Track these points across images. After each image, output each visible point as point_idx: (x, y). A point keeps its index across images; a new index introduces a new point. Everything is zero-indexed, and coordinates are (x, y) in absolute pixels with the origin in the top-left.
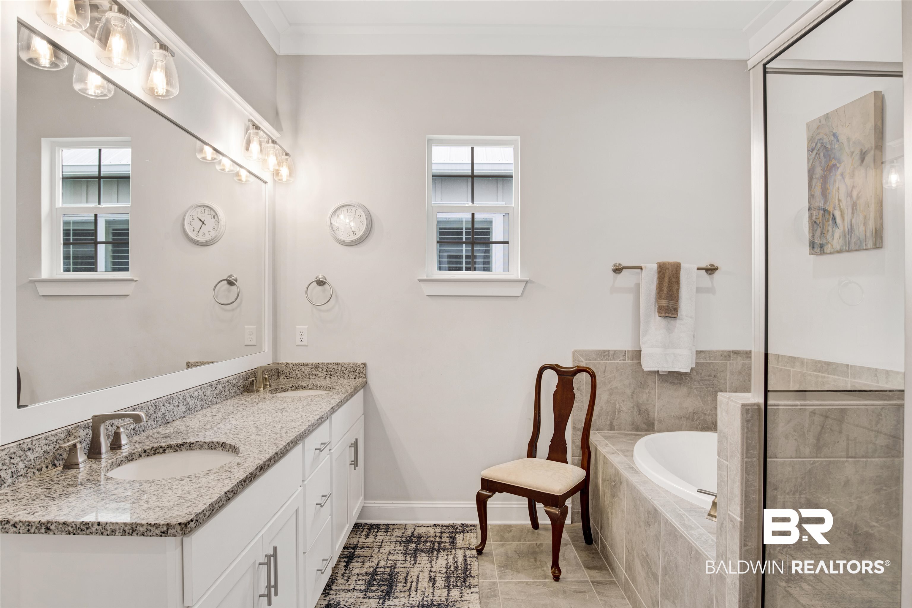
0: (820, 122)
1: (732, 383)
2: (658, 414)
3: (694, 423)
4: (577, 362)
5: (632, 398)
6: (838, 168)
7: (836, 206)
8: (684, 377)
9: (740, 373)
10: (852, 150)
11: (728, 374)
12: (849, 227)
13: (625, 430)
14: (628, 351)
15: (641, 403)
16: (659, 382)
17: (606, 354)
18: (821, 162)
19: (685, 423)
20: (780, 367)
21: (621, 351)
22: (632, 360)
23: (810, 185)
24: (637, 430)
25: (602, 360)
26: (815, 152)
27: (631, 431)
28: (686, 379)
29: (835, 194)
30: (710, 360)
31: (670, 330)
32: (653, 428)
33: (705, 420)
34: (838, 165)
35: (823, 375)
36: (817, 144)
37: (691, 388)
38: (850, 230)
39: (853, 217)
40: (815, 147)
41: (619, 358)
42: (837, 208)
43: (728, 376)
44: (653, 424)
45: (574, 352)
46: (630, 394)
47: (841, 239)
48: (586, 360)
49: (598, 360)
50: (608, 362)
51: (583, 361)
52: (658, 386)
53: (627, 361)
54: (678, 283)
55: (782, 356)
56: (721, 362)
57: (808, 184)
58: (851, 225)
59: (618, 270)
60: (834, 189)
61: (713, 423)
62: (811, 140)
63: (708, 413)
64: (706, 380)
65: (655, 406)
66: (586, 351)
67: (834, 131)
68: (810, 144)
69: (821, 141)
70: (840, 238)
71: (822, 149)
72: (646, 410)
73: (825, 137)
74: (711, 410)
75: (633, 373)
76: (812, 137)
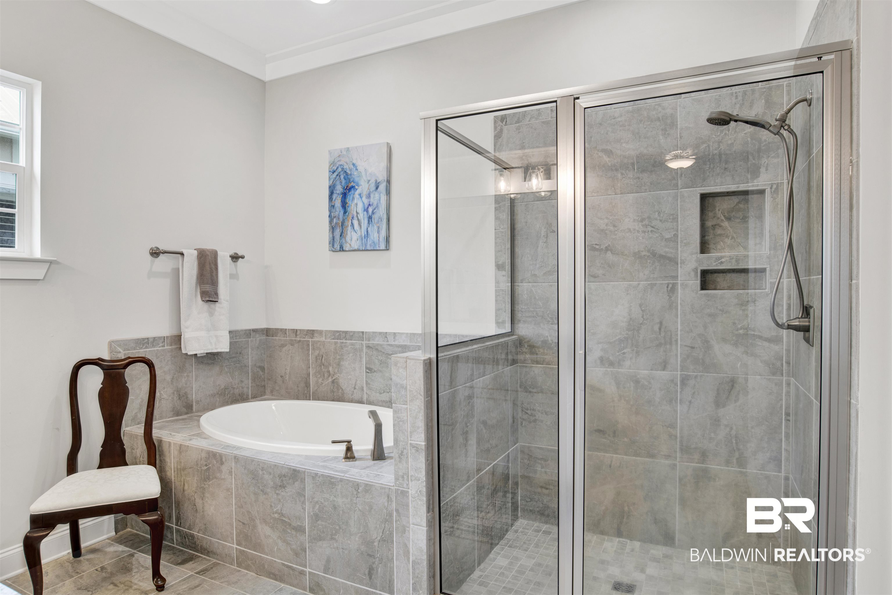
0: (341, 152)
1: (253, 357)
2: (195, 395)
3: (225, 398)
4: (114, 353)
5: (172, 384)
6: (357, 189)
7: (355, 217)
8: (217, 356)
9: (258, 348)
10: (369, 179)
11: (250, 350)
12: (366, 233)
13: (166, 418)
14: (167, 337)
15: (180, 387)
16: (196, 364)
17: (145, 341)
18: (341, 182)
19: (218, 399)
20: (299, 339)
21: (160, 338)
22: (171, 345)
23: (331, 198)
24: (177, 415)
25: (141, 348)
26: (336, 174)
27: (172, 417)
28: (218, 359)
29: (354, 208)
30: (236, 339)
31: (211, 314)
32: (192, 409)
33: (234, 394)
34: (356, 187)
35: (341, 341)
36: (338, 168)
37: (222, 366)
38: (366, 235)
39: (369, 226)
40: (336, 170)
41: (159, 345)
42: (355, 218)
43: (250, 352)
44: (192, 406)
45: (110, 344)
46: (170, 380)
47: (359, 241)
48: (124, 351)
49: (138, 350)
50: (147, 350)
51: (122, 351)
52: (195, 368)
53: (166, 347)
54: (217, 269)
55: (300, 330)
56: (244, 340)
57: (329, 196)
58: (367, 232)
59: (155, 253)
60: (353, 204)
61: (240, 395)
62: (333, 163)
63: (236, 387)
64: (233, 357)
65: (192, 388)
66: (124, 340)
67: (354, 162)
68: (331, 167)
69: (342, 167)
70: (357, 240)
71: (342, 173)
72: (185, 394)
73: (345, 164)
74: (238, 384)
75: (173, 358)
76: (334, 162)
